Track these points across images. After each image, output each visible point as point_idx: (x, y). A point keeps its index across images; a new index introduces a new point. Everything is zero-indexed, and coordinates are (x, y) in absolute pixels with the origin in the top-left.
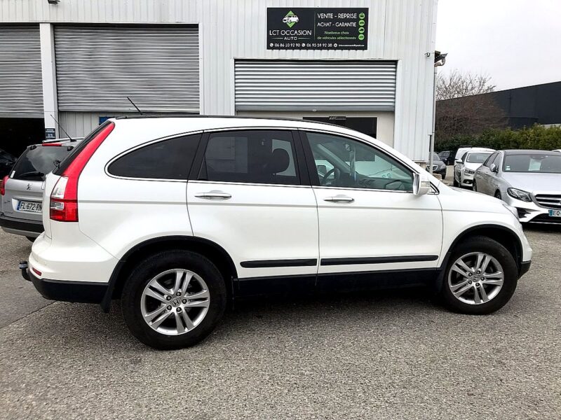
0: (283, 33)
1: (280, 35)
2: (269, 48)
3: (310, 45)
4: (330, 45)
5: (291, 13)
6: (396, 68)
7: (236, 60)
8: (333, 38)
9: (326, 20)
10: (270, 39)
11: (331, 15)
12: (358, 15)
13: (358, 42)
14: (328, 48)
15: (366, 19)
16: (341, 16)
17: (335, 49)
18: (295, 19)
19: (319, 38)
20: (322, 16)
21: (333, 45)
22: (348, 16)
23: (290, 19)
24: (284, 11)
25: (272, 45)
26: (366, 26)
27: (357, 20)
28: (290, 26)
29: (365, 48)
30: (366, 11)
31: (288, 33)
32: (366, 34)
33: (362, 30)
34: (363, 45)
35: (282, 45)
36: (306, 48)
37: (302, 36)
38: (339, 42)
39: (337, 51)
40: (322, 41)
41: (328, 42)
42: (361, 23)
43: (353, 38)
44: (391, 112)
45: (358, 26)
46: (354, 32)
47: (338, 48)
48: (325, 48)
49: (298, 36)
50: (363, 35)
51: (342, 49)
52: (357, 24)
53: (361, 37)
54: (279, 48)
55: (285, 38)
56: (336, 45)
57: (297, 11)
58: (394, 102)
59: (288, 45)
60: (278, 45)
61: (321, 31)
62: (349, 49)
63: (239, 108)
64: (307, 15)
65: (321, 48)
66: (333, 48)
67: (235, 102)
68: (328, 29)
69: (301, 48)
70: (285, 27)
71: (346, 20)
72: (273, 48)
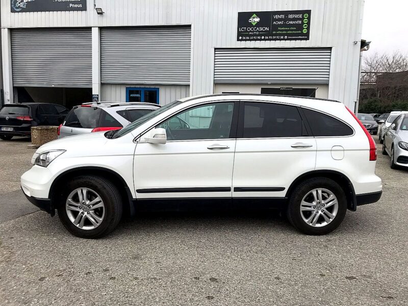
0: (249, 29)
1: (246, 31)
2: (238, 40)
3: (267, 38)
4: (282, 37)
5: (254, 15)
6: (331, 53)
7: (215, 49)
8: (284, 32)
9: (279, 20)
10: (239, 34)
11: (282, 16)
12: (303, 16)
13: (302, 34)
14: (280, 40)
15: (309, 18)
16: (291, 16)
17: (286, 40)
18: (257, 20)
19: (274, 32)
20: (276, 17)
21: (284, 37)
22: (296, 16)
23: (254, 19)
24: (250, 14)
25: (240, 38)
26: (309, 23)
27: (302, 19)
28: (254, 24)
29: (308, 39)
30: (309, 12)
31: (252, 29)
32: (308, 29)
33: (306, 26)
34: (306, 37)
35: (248, 38)
36: (265, 40)
37: (262, 31)
38: (288, 35)
39: (287, 41)
40: (276, 35)
41: (280, 35)
42: (305, 21)
43: (299, 32)
44: (326, 85)
45: (303, 23)
46: (300, 27)
47: (288, 39)
48: (278, 40)
49: (259, 32)
50: (306, 30)
51: (291, 39)
52: (302, 22)
53: (305, 31)
54: (246, 40)
55: (250, 33)
56: (286, 37)
57: (259, 14)
58: (329, 78)
59: (252, 38)
60: (245, 38)
61: (275, 28)
62: (296, 39)
63: (216, 82)
64: (266, 17)
65: (275, 40)
66: (284, 39)
67: (214, 77)
68: (281, 26)
69: (261, 40)
70: (251, 25)
71: (294, 19)
72: (241, 40)
